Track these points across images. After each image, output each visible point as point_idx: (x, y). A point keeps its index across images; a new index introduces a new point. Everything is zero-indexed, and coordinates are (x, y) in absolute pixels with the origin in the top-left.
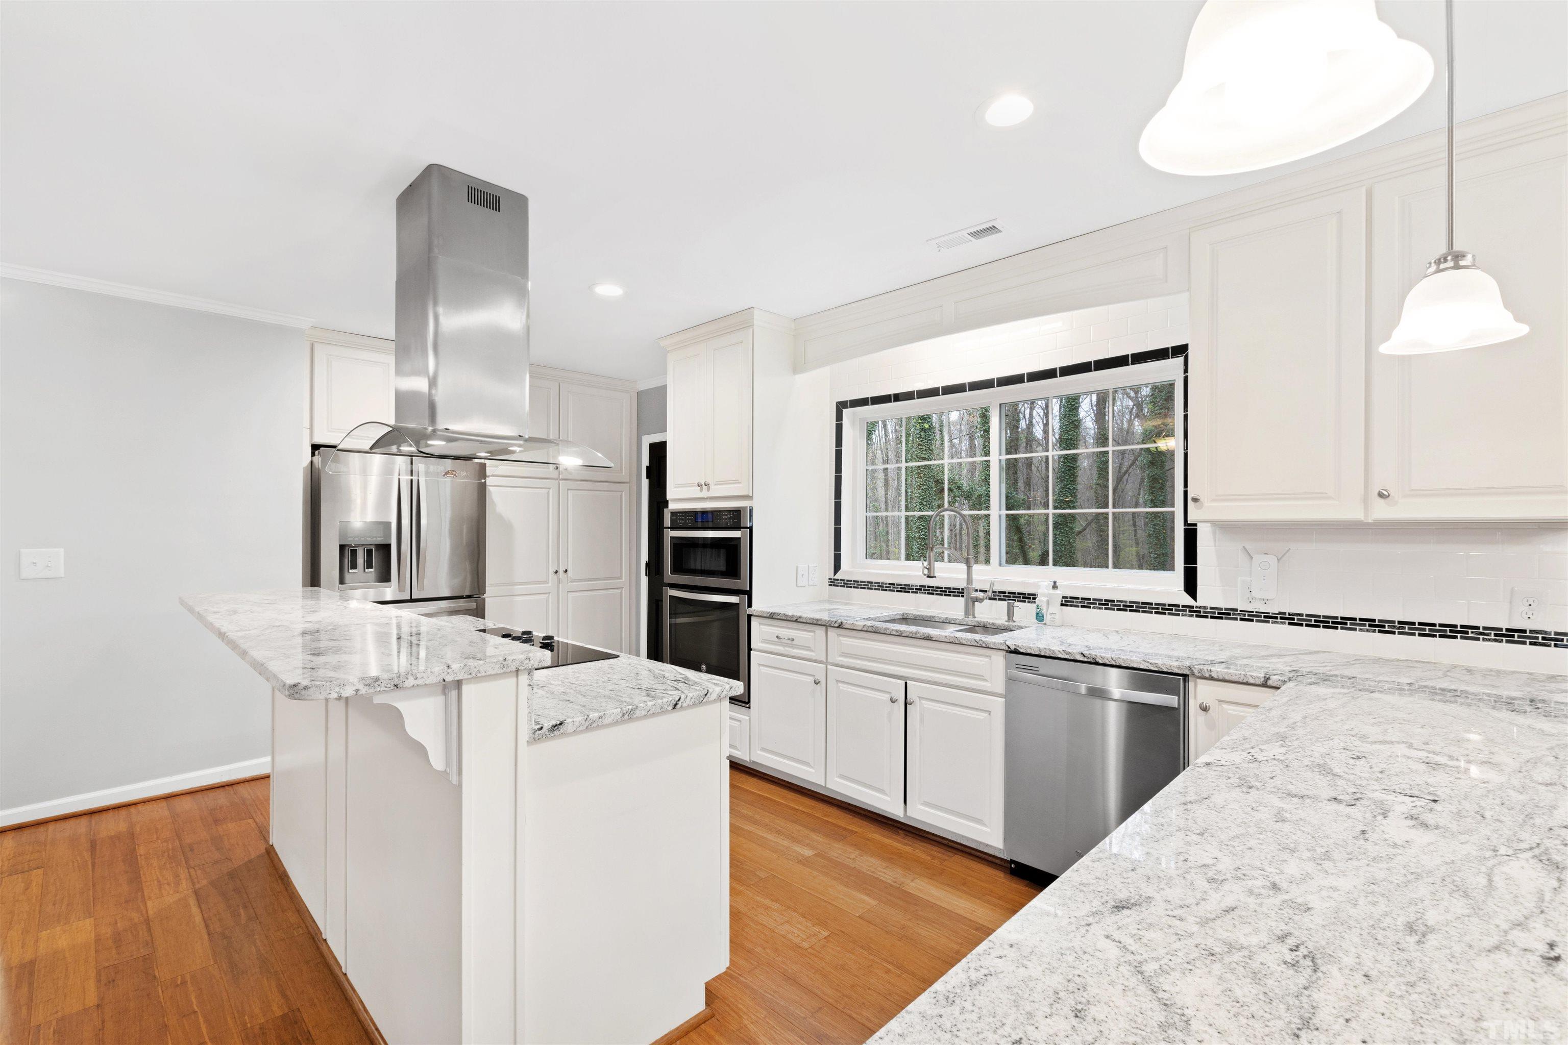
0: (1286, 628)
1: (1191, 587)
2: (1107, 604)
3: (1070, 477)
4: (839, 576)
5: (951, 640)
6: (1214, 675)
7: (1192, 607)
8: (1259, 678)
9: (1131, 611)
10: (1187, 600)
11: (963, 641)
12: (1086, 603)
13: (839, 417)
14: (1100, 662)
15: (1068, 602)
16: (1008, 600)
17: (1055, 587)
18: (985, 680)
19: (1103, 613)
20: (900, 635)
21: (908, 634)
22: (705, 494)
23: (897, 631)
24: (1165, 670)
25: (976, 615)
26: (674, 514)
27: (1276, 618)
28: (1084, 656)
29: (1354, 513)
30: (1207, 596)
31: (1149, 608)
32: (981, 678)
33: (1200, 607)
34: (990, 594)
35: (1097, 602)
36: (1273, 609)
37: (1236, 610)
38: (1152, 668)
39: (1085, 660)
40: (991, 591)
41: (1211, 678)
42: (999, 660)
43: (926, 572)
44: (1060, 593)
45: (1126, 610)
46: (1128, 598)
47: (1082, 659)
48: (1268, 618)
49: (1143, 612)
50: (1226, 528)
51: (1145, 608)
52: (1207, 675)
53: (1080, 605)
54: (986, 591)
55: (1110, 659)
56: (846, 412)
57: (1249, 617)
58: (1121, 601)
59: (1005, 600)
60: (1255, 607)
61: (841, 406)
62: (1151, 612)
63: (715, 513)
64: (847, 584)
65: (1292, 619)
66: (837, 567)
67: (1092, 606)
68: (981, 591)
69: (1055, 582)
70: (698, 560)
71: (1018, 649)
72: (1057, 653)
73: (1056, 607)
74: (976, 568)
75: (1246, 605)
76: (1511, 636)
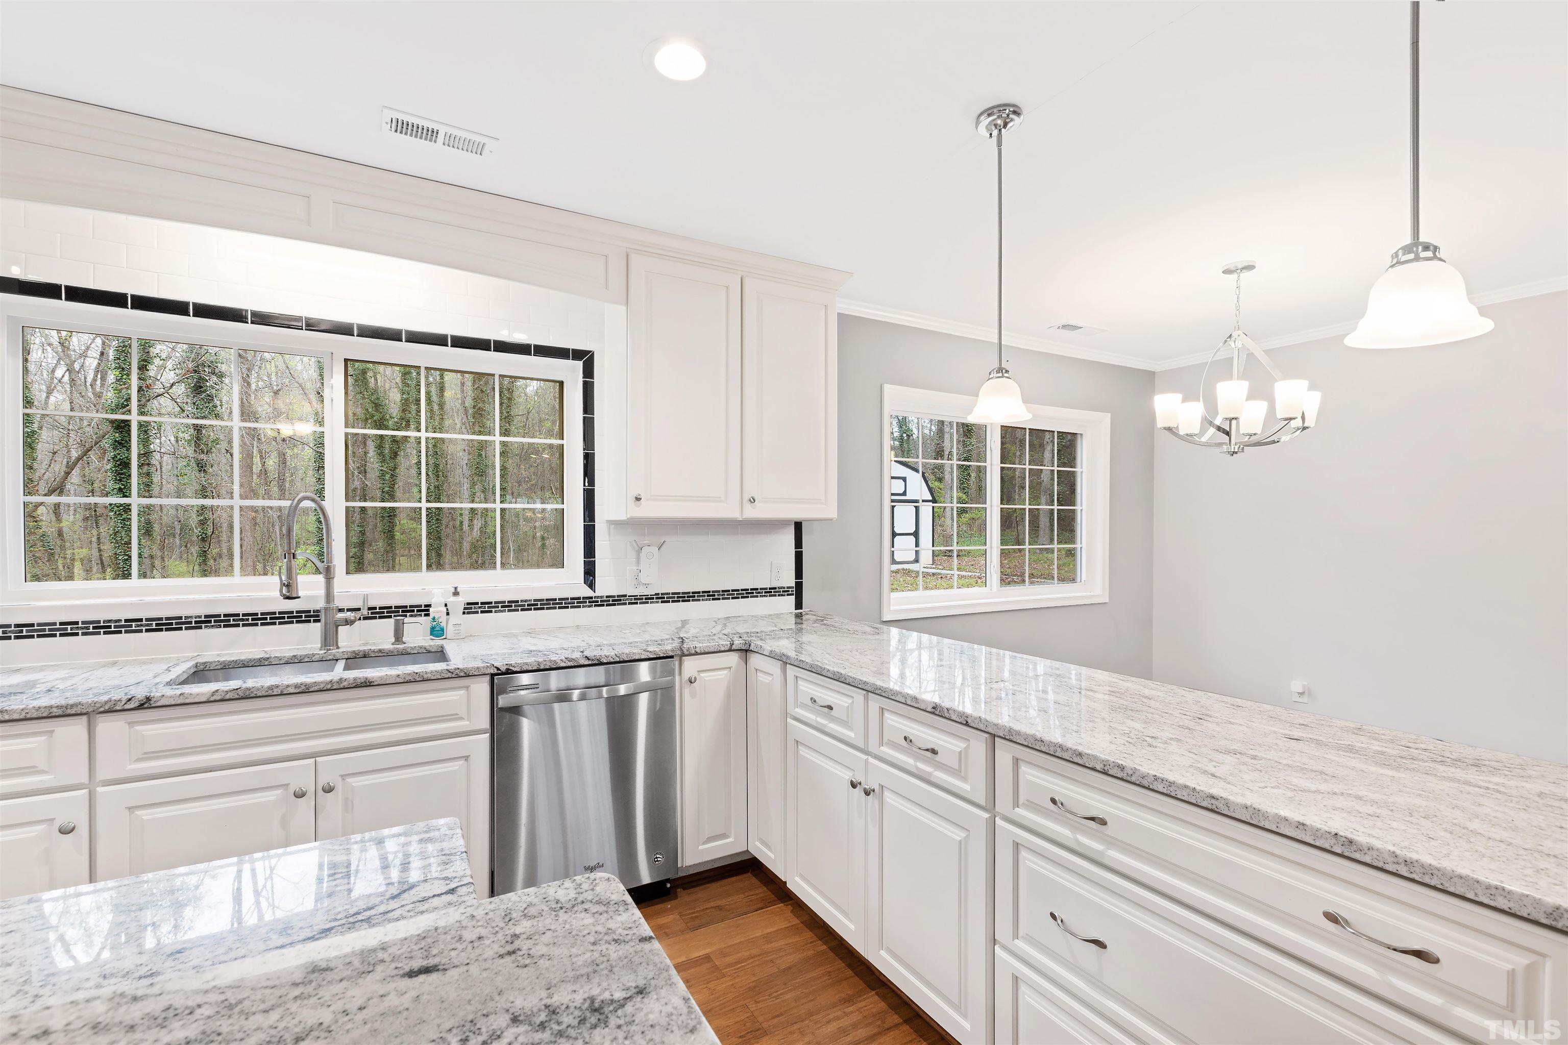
1: (590, 579)
2: (511, 606)
5: (408, 678)
6: (698, 650)
7: (591, 598)
8: (727, 645)
9: (535, 609)
10: (589, 593)
11: (429, 675)
12: (487, 607)
14: (605, 661)
15: (470, 608)
16: (395, 616)
17: (456, 593)
18: (461, 719)
19: (507, 615)
20: (305, 690)
21: (322, 686)
23: (296, 686)
24: (662, 655)
25: (340, 644)
27: (653, 598)
28: (589, 659)
30: (605, 586)
31: (553, 604)
33: (598, 597)
34: (365, 612)
35: (500, 605)
36: (650, 592)
37: (625, 596)
38: (652, 656)
39: (590, 662)
40: (366, 608)
41: (696, 654)
42: (481, 688)
43: (285, 590)
44: (462, 600)
45: (531, 609)
46: (531, 596)
47: (587, 662)
48: (648, 599)
49: (548, 609)
51: (550, 604)
52: (693, 652)
53: (479, 610)
54: (359, 609)
55: (614, 657)
57: (634, 600)
58: (526, 601)
59: (390, 617)
60: (638, 592)
62: (555, 608)
65: (663, 598)
67: (493, 610)
68: (349, 610)
69: (456, 588)
71: (511, 668)
72: (559, 662)
73: (459, 617)
75: (630, 591)
76: (771, 592)
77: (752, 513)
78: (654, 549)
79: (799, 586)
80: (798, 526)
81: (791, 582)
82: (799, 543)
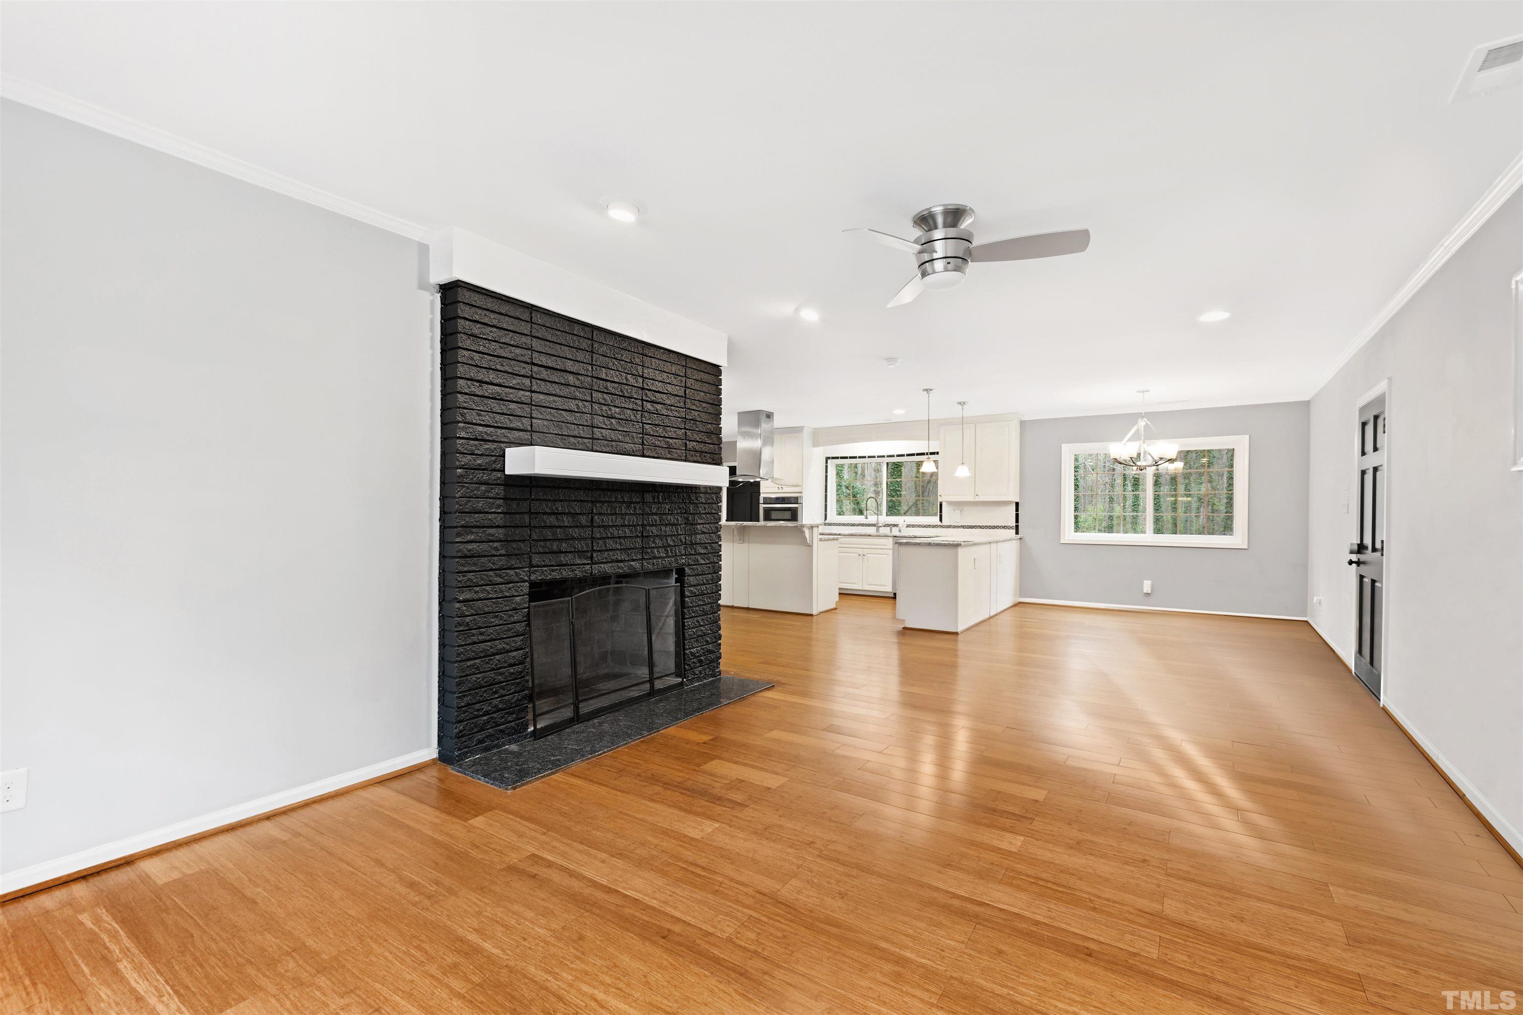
0: (963, 529)
1: (941, 520)
2: (919, 526)
3: (898, 473)
4: (826, 522)
7: (940, 526)
10: (940, 524)
12: (913, 526)
13: (827, 462)
15: (908, 526)
16: (890, 525)
18: (887, 546)
19: (918, 529)
22: (780, 491)
26: (764, 498)
29: (972, 499)
30: (945, 521)
31: (931, 526)
32: (885, 545)
33: (943, 526)
35: (917, 526)
36: (960, 525)
37: (951, 525)
40: (883, 524)
42: (891, 539)
43: (861, 519)
44: (905, 523)
45: (925, 527)
46: (925, 524)
48: (959, 527)
49: (930, 528)
50: (950, 503)
53: (910, 527)
54: (881, 525)
56: (829, 460)
57: (955, 527)
60: (956, 525)
61: (827, 459)
62: (932, 528)
63: (789, 498)
64: (830, 524)
65: (963, 527)
66: (826, 519)
67: (915, 527)
69: (903, 521)
70: (774, 515)
73: (905, 528)
74: (879, 516)
75: (953, 524)
76: (1004, 527)
77: (977, 499)
78: (959, 511)
79: (1017, 527)
80: (1017, 504)
81: (1014, 524)
82: (1017, 510)
